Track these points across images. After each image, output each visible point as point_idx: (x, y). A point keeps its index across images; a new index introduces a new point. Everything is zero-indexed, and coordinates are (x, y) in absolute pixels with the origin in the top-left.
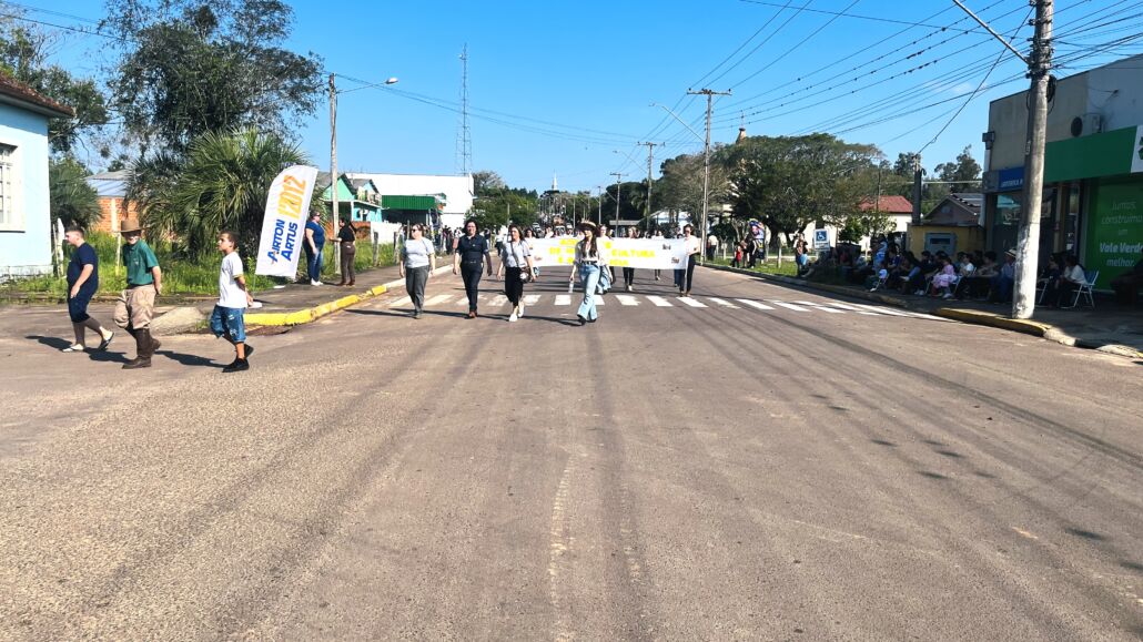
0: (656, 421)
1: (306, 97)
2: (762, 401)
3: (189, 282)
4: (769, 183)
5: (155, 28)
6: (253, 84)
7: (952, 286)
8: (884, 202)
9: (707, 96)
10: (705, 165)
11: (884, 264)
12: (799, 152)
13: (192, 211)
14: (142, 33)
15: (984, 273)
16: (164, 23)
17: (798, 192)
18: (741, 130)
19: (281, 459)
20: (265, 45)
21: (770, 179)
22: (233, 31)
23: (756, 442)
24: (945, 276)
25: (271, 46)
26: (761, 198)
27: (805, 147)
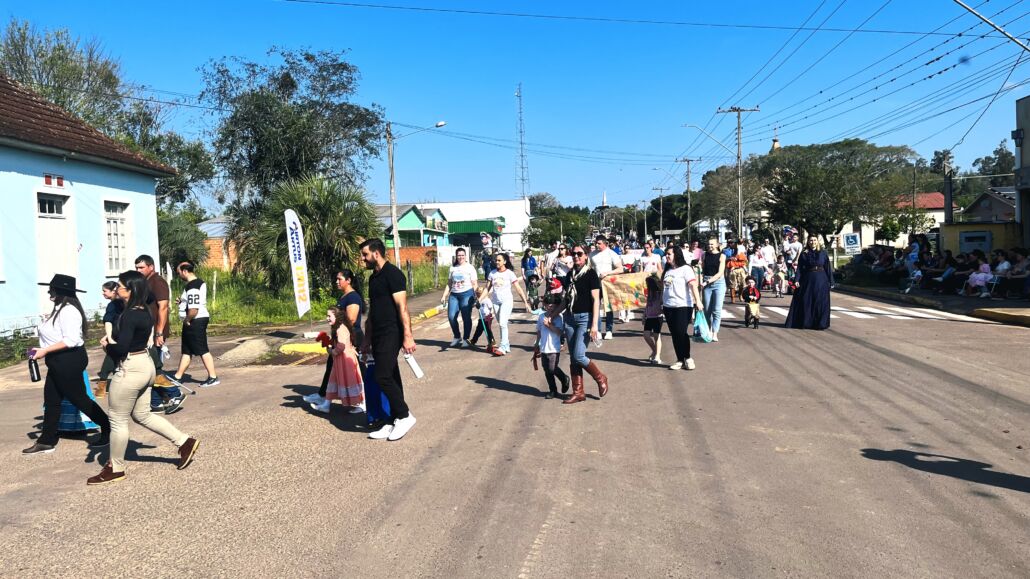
0: (652, 458)
1: (371, 142)
2: (771, 430)
3: (271, 312)
4: (804, 189)
5: (244, 95)
6: (327, 136)
7: (989, 286)
8: (922, 200)
9: (736, 113)
10: (738, 177)
11: (918, 265)
12: (832, 158)
13: (272, 251)
14: (235, 99)
15: (1019, 273)
16: (252, 90)
17: (832, 195)
18: (775, 141)
19: (275, 511)
20: (336, 101)
21: (803, 185)
22: (310, 91)
23: (753, 485)
24: (981, 276)
25: (341, 102)
26: (797, 204)
27: (837, 153)
